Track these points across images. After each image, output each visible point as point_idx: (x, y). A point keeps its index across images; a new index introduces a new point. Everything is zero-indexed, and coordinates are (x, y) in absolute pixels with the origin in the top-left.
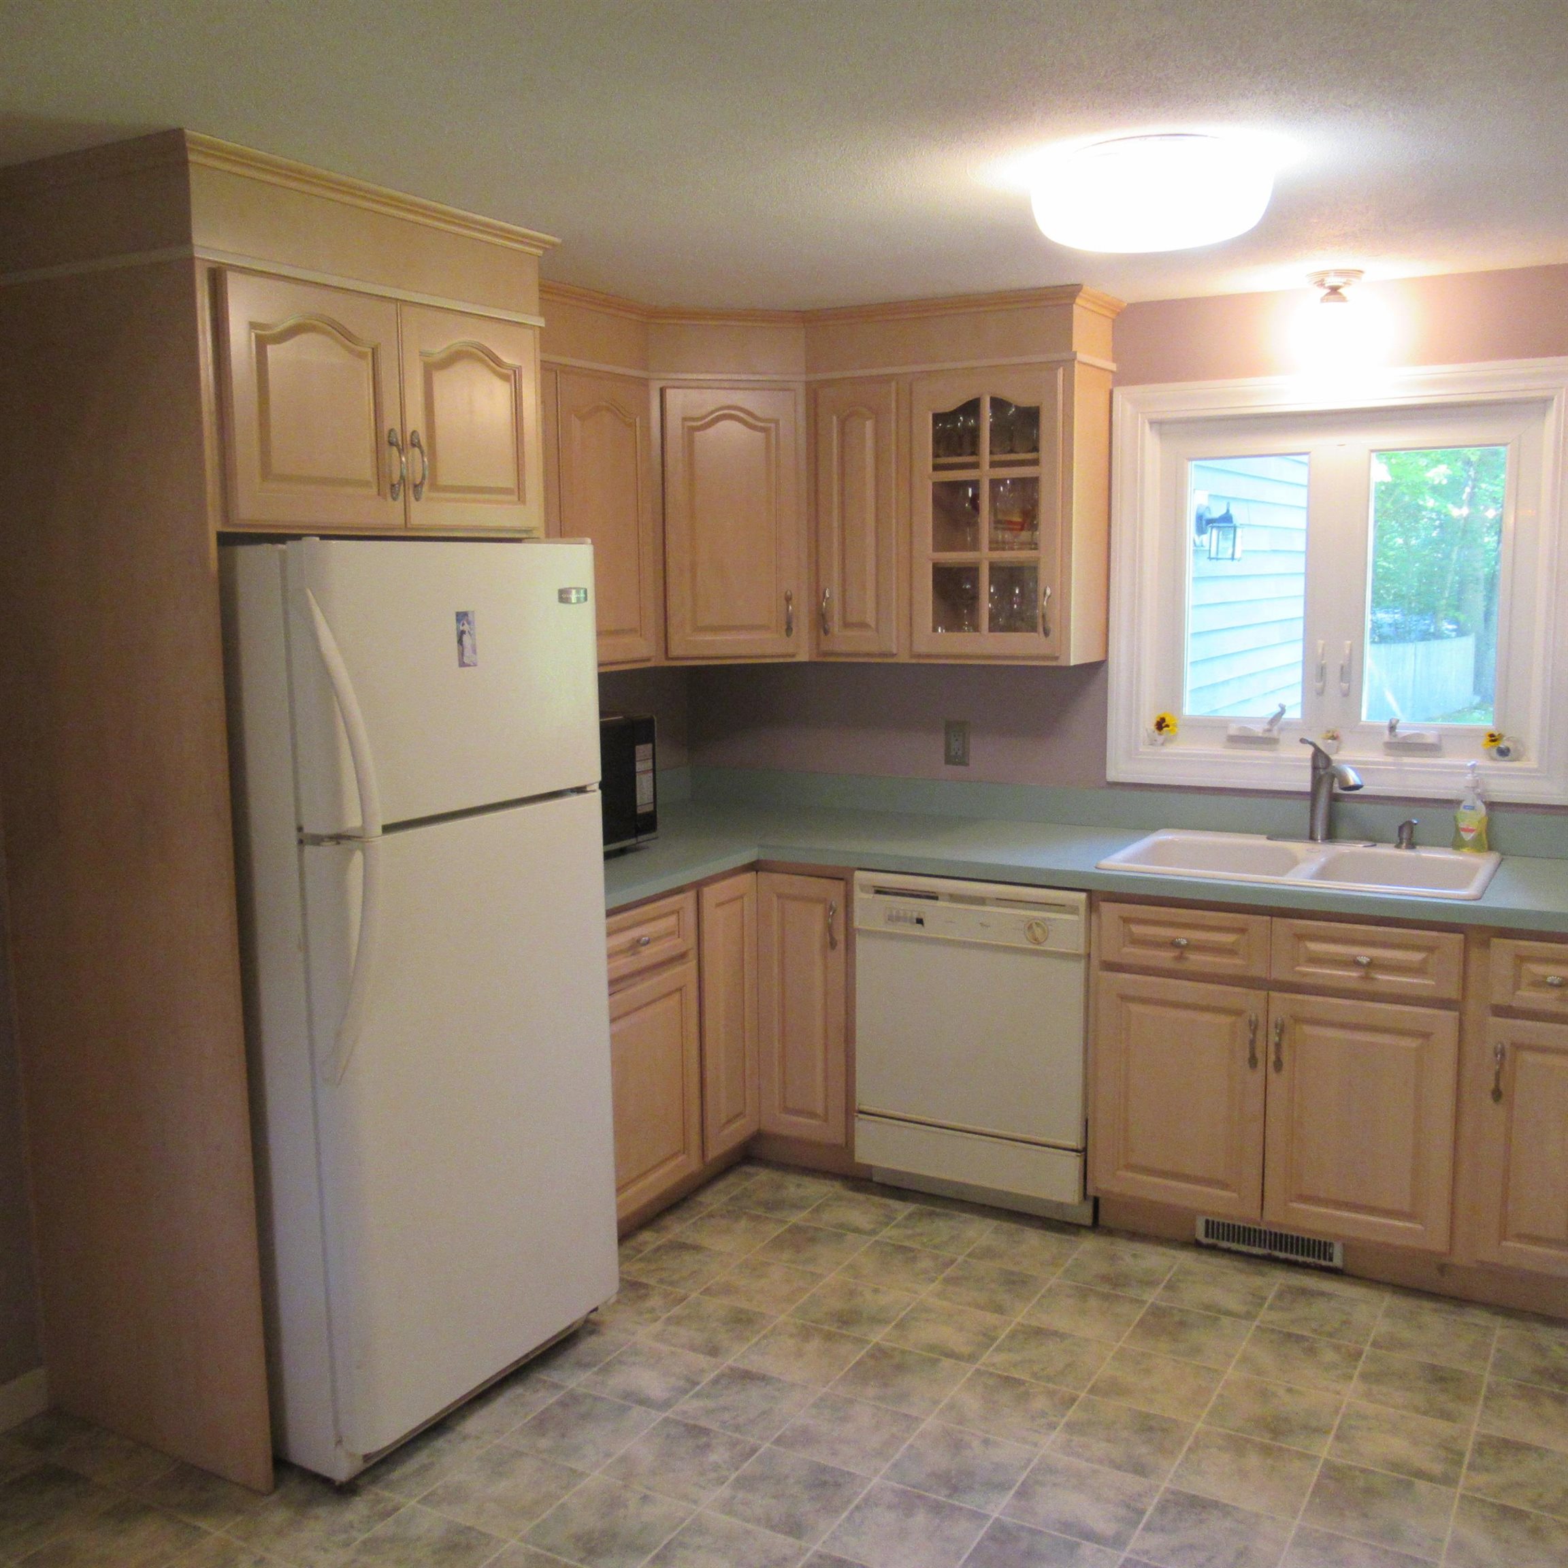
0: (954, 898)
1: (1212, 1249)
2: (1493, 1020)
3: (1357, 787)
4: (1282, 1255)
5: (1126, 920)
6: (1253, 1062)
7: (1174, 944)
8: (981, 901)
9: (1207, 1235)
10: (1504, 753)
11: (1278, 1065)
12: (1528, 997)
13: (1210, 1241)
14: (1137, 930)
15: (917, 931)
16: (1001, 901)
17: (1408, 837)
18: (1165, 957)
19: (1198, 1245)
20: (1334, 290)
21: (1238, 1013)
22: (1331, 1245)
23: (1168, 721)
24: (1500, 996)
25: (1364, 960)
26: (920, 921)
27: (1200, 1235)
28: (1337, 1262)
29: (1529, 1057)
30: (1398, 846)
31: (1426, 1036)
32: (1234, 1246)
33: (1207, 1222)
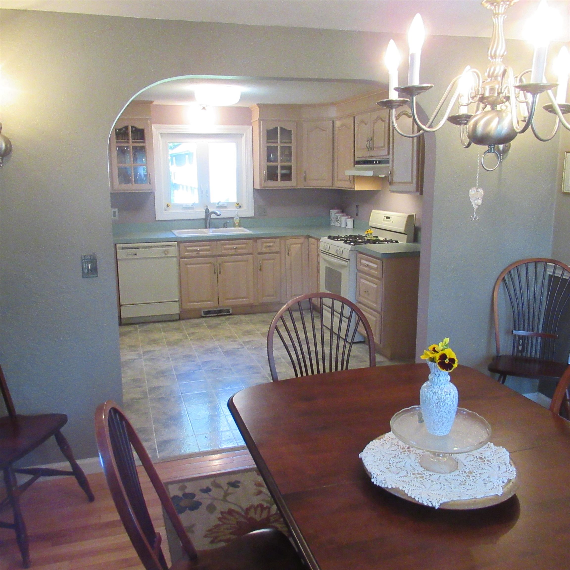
0: (143, 247)
1: (206, 317)
2: (258, 255)
3: (220, 215)
4: (220, 314)
5: (186, 247)
6: (215, 273)
7: (197, 250)
8: (151, 247)
9: (204, 314)
10: (240, 207)
11: (220, 272)
12: (264, 250)
13: (205, 316)
14: (188, 248)
15: (135, 257)
16: (156, 246)
17: (225, 226)
18: (194, 254)
19: (203, 317)
20: (204, 108)
21: (211, 263)
22: (229, 309)
23: (169, 205)
24: (259, 251)
25: (235, 248)
26: (135, 254)
27: (203, 315)
28: (231, 312)
29: (265, 261)
30: (224, 228)
31: (247, 261)
32: (210, 315)
33: (204, 312)
